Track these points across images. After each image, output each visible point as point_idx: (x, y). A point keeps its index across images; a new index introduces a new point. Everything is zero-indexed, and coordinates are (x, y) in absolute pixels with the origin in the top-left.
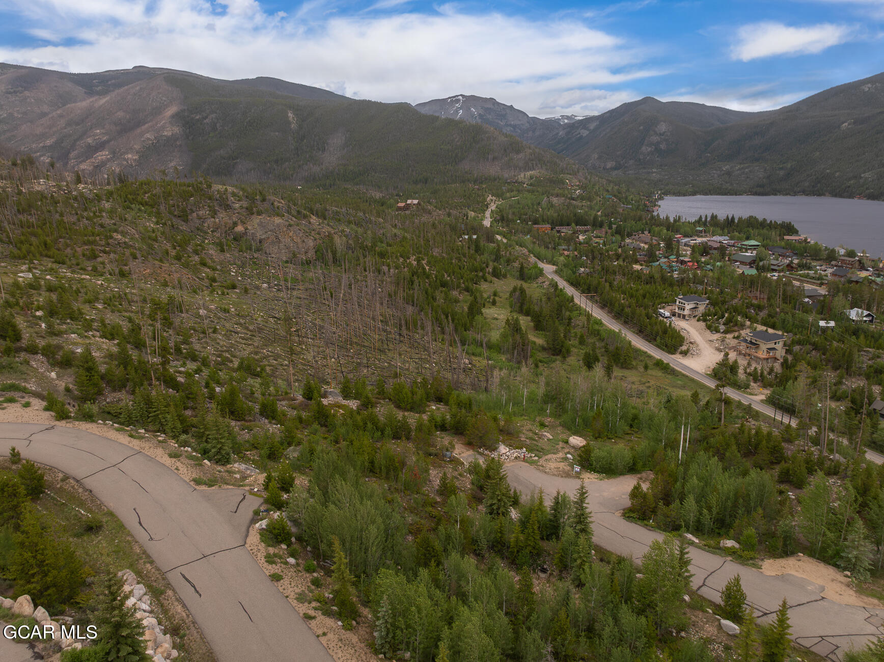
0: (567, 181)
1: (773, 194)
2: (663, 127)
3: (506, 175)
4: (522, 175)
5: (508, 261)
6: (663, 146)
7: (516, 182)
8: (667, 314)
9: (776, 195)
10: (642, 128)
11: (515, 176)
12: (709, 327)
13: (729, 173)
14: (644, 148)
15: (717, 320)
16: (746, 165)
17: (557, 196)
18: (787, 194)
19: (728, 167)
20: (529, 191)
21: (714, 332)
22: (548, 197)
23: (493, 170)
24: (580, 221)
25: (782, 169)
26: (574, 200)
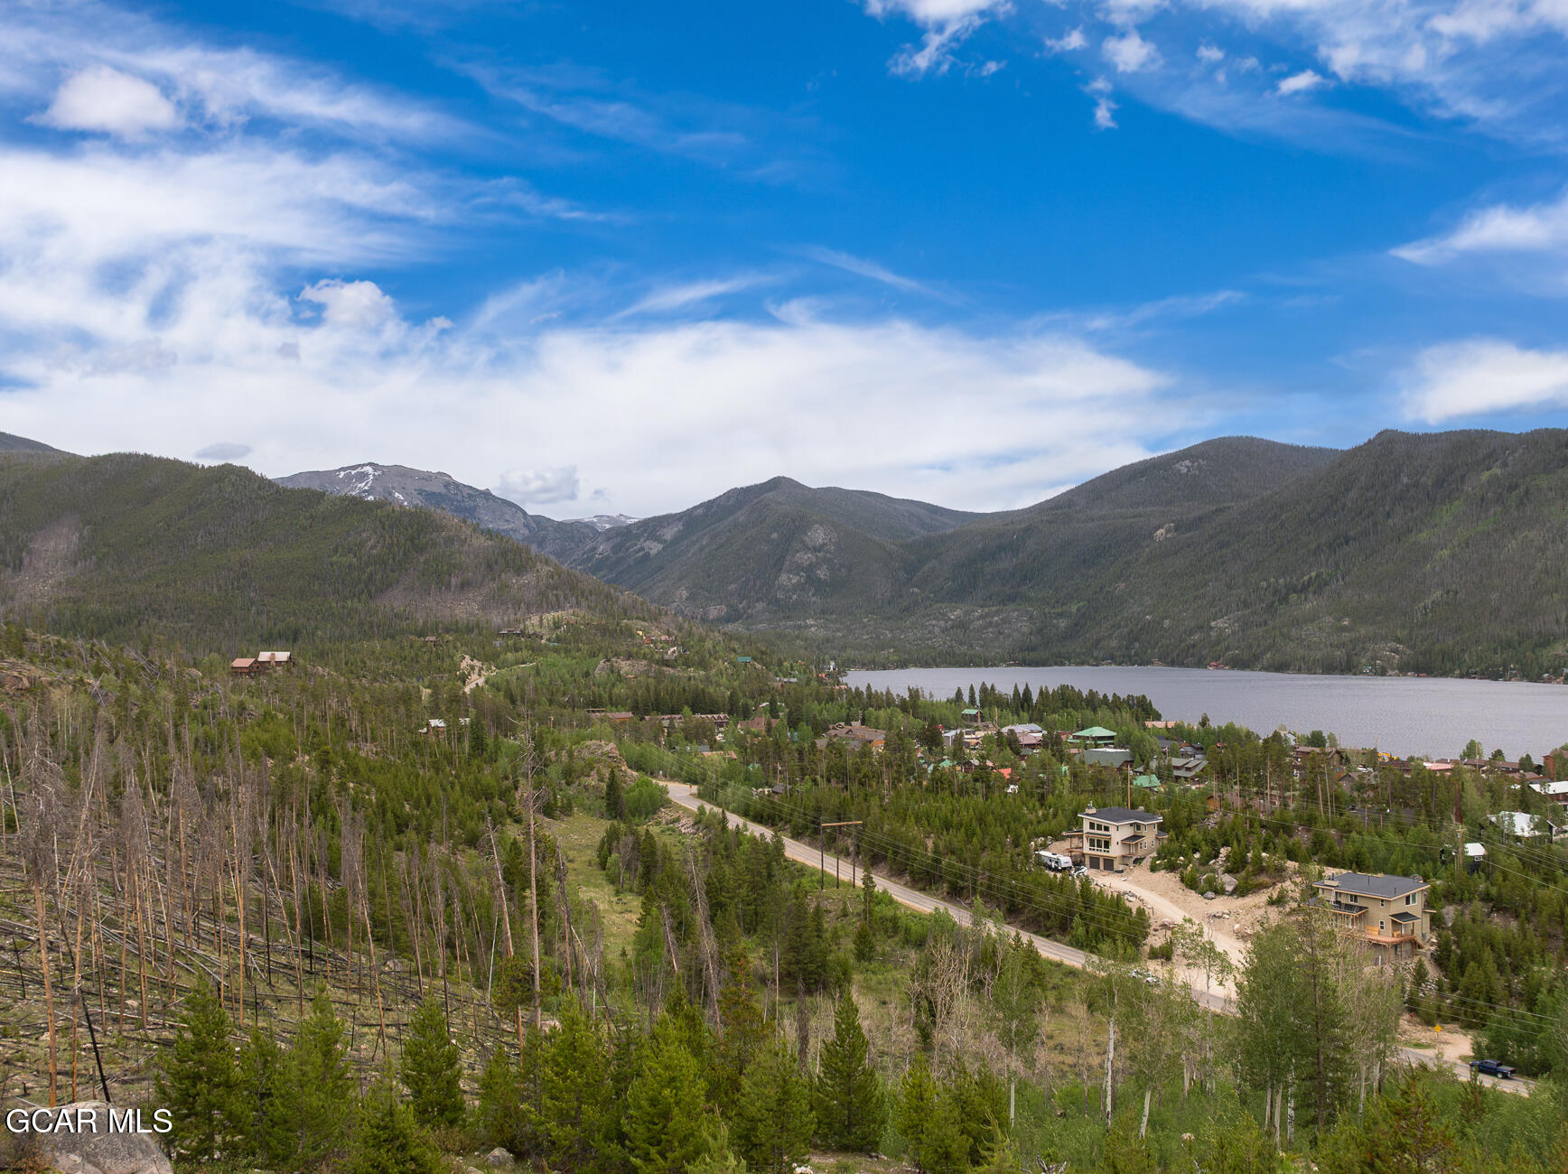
0: (641, 633)
1: (1056, 664)
2: (818, 535)
3: (496, 619)
4: (535, 620)
5: (569, 775)
6: (822, 573)
7: (522, 634)
8: (1065, 861)
9: (1062, 664)
10: (775, 535)
11: (518, 621)
12: (1191, 884)
13: (962, 625)
14: (784, 578)
15: (1204, 862)
16: (994, 608)
17: (629, 656)
18: (1082, 663)
19: (958, 612)
20: (556, 651)
21: (1210, 894)
22: (608, 661)
23: (465, 609)
24: (700, 703)
25: (1060, 615)
26: (668, 666)
